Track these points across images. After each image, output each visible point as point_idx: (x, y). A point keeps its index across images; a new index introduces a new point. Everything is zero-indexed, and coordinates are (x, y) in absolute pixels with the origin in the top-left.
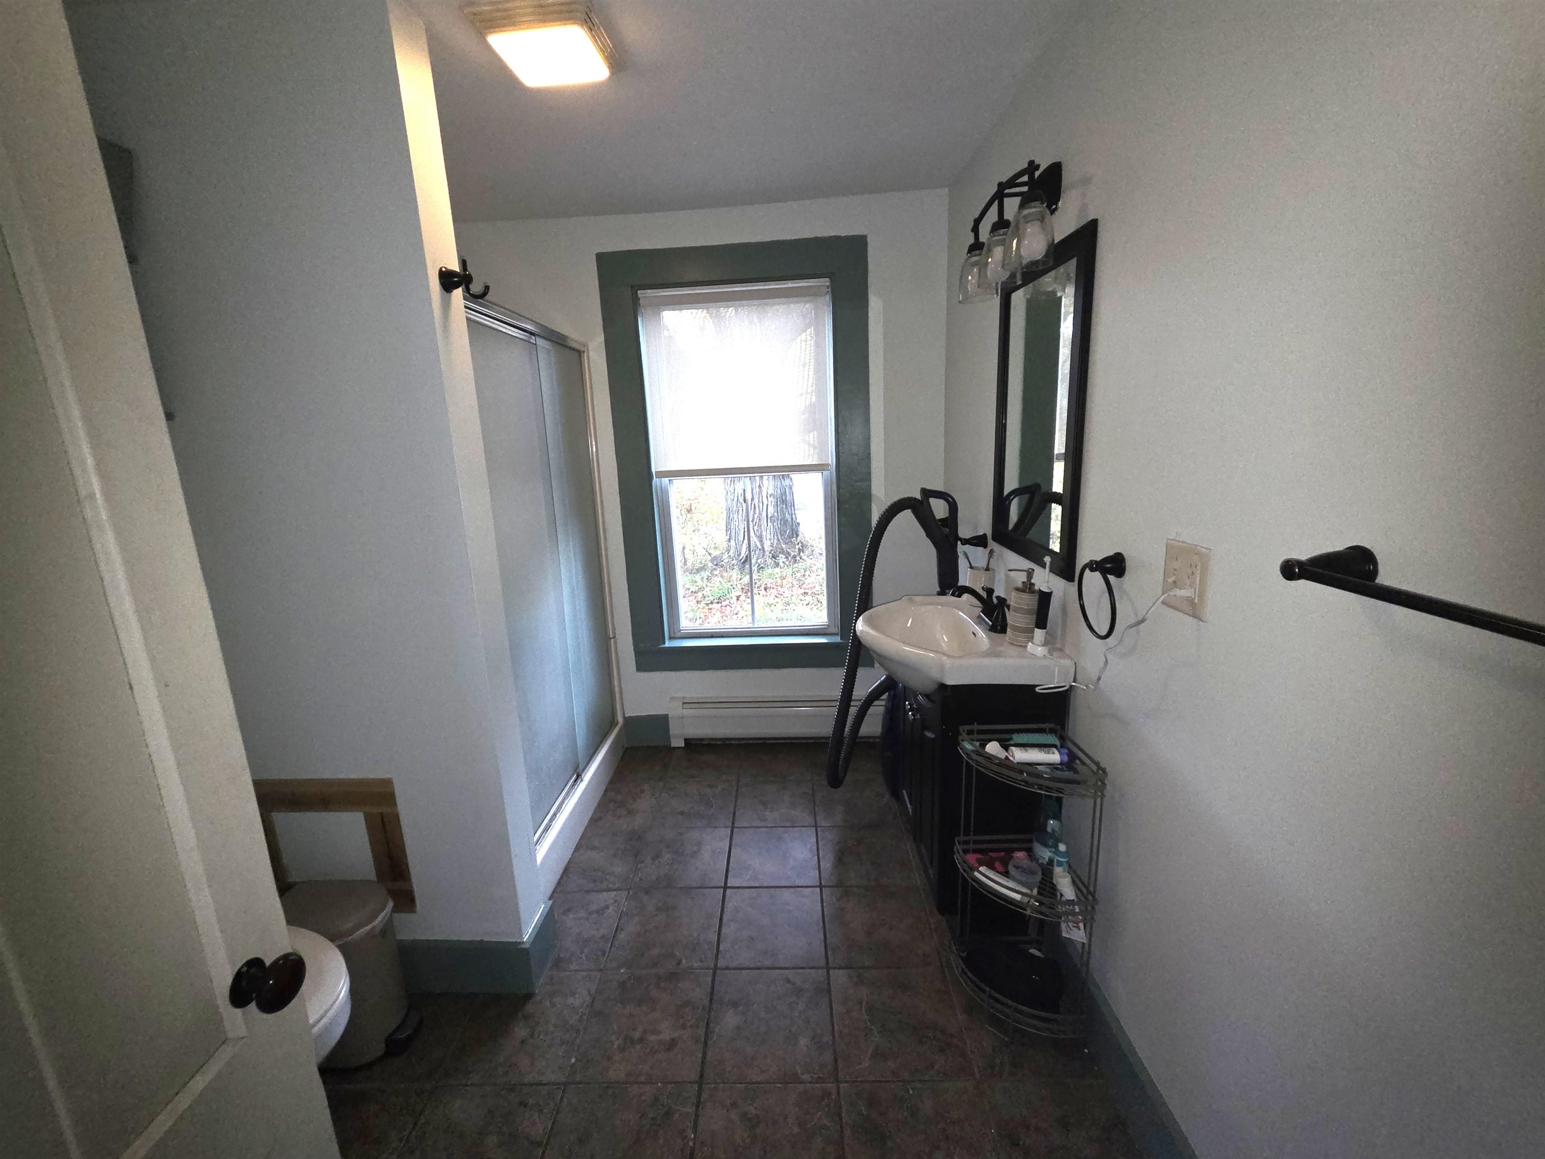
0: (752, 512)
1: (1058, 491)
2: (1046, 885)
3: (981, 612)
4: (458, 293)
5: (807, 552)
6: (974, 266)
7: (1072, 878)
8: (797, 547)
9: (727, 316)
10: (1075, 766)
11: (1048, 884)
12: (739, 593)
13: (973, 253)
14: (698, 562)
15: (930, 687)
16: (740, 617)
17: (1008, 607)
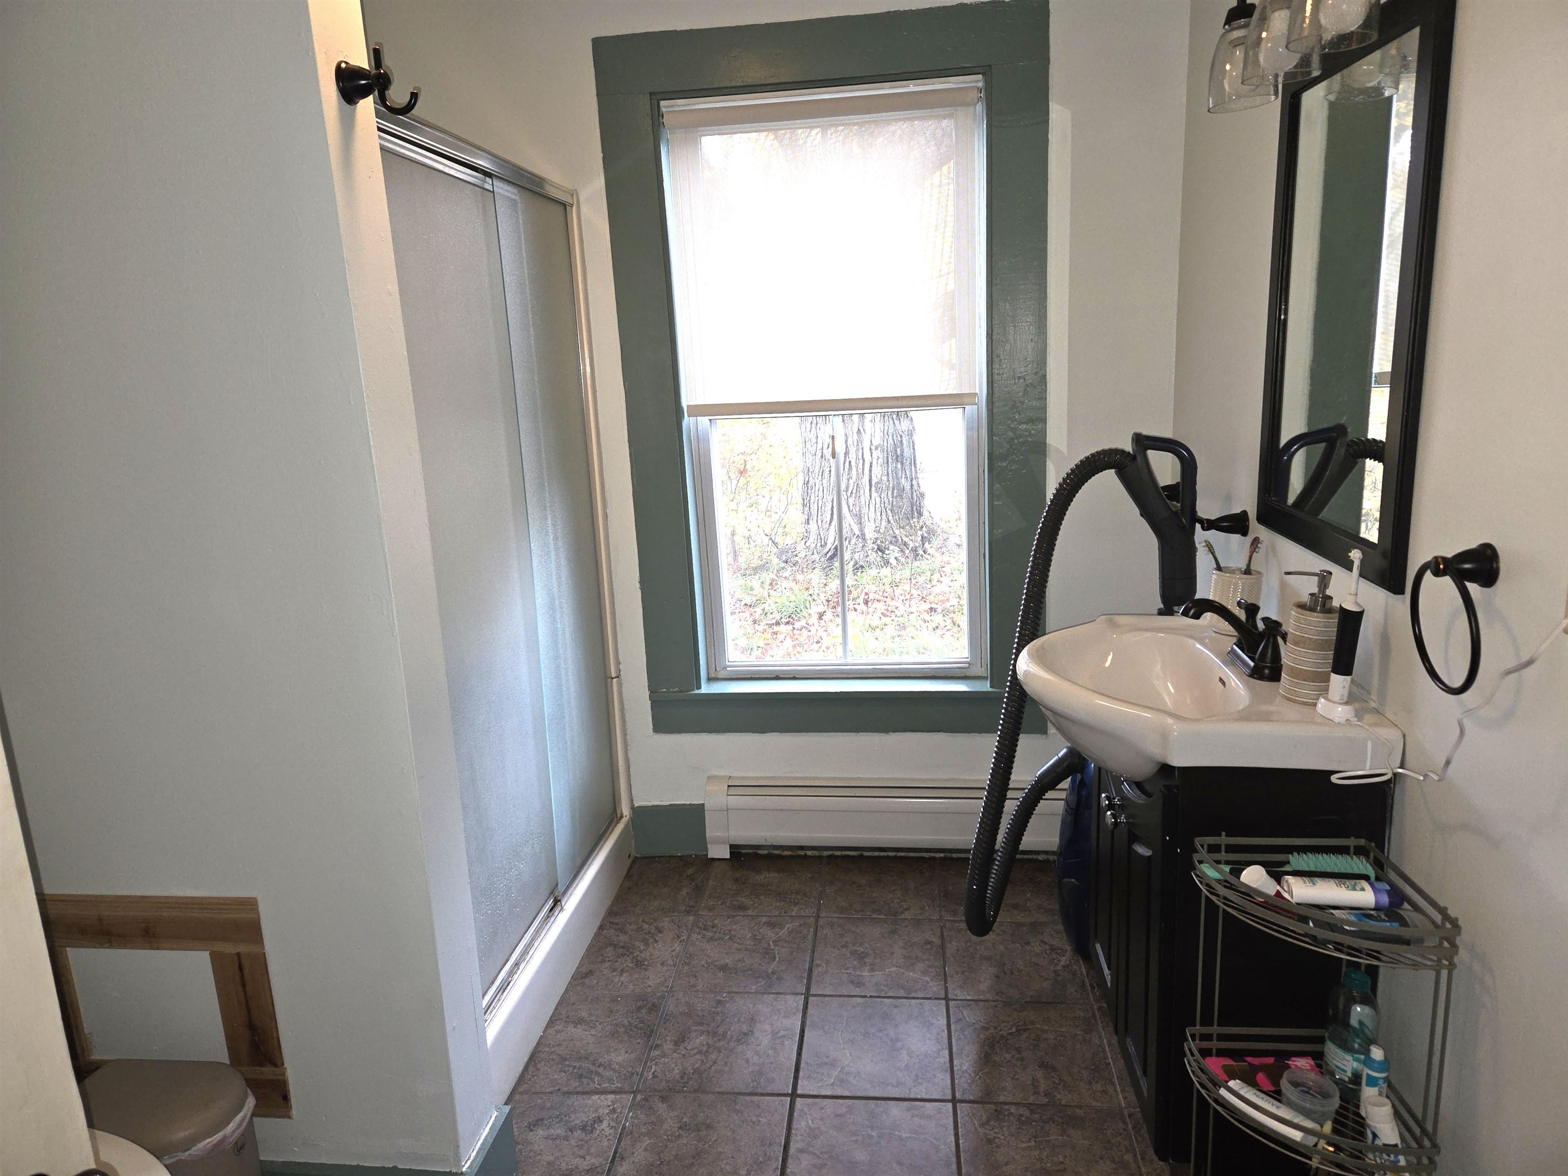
0: (845, 477)
1: (1378, 438)
2: (1346, 1118)
3: (1235, 644)
4: (367, 105)
5: (936, 543)
6: (1235, 46)
7: (1393, 1106)
8: (920, 533)
9: (809, 144)
10: (1402, 912)
11: (1351, 1116)
12: (821, 609)
13: (1235, 24)
14: (756, 557)
15: (1144, 770)
16: (824, 648)
17: (1284, 637)
